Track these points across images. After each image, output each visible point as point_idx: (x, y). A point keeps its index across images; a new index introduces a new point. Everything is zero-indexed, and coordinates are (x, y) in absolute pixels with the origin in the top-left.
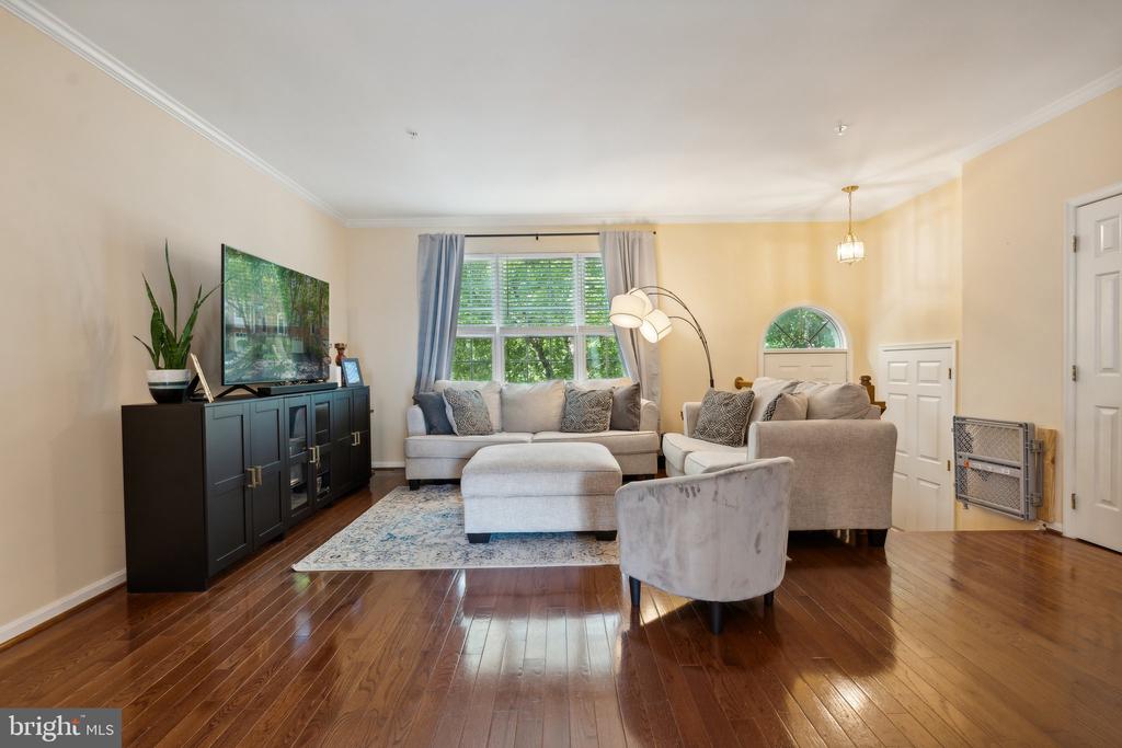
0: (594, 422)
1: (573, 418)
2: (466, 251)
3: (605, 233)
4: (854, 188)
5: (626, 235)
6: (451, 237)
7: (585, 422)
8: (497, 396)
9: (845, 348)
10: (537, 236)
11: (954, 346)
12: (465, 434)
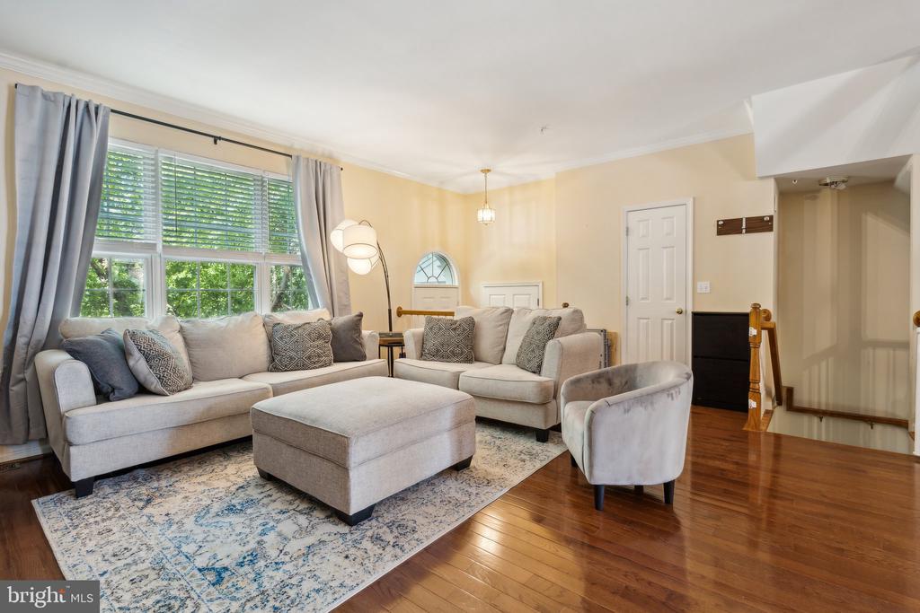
0: (319, 356)
1: (293, 354)
2: (110, 132)
3: (298, 157)
4: (489, 171)
5: (318, 164)
6: (87, 106)
7: (309, 358)
8: (179, 337)
9: (456, 284)
10: (216, 139)
11: (541, 285)
12: (173, 392)
